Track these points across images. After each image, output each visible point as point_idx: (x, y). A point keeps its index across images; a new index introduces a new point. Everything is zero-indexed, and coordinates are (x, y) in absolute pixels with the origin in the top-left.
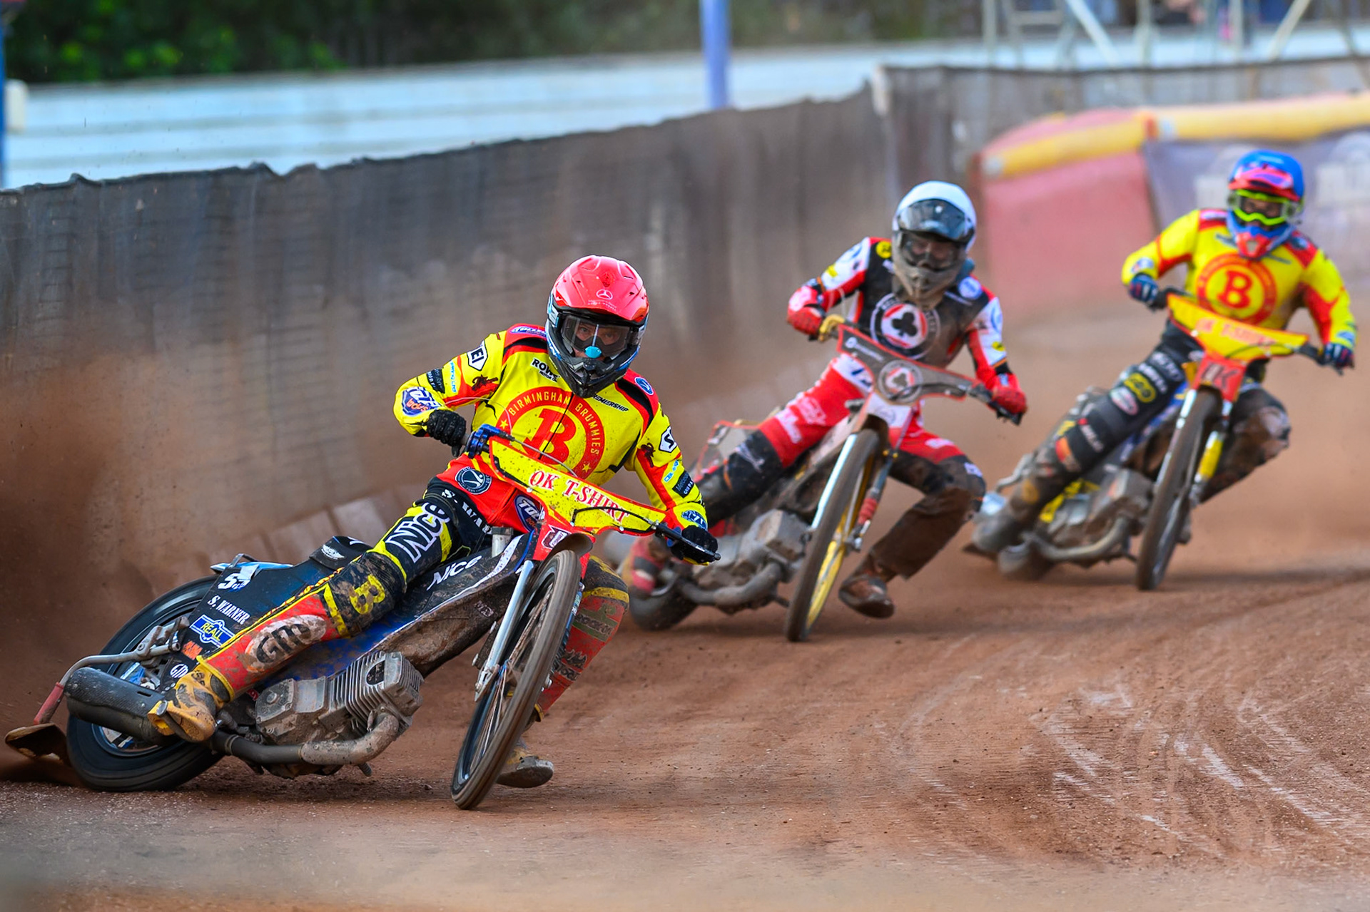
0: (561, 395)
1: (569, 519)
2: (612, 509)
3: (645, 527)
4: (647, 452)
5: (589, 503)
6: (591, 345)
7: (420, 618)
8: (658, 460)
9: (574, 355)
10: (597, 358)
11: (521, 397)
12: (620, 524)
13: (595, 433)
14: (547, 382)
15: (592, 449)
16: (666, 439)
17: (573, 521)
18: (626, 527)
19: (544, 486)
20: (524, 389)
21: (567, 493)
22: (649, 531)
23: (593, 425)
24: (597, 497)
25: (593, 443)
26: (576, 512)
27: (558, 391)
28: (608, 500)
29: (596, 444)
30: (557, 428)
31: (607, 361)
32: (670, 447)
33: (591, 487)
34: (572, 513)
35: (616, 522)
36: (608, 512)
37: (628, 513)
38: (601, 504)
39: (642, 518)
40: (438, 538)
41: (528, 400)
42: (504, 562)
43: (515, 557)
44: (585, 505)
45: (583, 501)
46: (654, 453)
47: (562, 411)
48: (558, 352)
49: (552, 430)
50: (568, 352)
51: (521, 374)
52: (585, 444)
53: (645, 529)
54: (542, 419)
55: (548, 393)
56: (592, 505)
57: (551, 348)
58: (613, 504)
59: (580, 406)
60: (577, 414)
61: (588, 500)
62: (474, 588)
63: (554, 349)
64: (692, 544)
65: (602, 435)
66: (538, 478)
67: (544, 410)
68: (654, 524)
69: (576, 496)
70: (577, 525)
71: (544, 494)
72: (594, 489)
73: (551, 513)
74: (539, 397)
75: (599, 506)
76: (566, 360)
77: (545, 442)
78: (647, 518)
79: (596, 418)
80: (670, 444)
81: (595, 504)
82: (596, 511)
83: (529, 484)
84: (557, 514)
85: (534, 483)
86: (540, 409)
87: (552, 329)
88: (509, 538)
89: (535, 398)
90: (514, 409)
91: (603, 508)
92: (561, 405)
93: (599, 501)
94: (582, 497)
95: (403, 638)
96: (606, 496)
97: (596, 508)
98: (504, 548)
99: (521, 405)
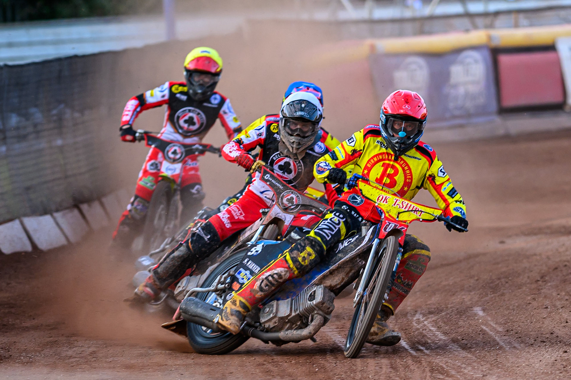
0: (390, 156)
1: (395, 217)
2: (416, 211)
3: (432, 218)
4: (432, 178)
5: (405, 209)
6: (401, 131)
7: (332, 268)
8: (438, 181)
9: (393, 136)
10: (404, 137)
11: (372, 158)
12: (420, 217)
13: (408, 172)
14: (384, 150)
15: (407, 180)
16: (441, 171)
17: (398, 217)
18: (423, 218)
19: (384, 202)
20: (373, 154)
21: (394, 205)
22: (434, 220)
23: (406, 168)
24: (409, 206)
25: (408, 177)
26: (399, 213)
27: (388, 154)
28: (414, 207)
29: (409, 177)
30: (390, 171)
31: (409, 138)
32: (443, 175)
33: (406, 201)
34: (397, 214)
35: (418, 217)
36: (414, 212)
37: (424, 212)
38: (411, 209)
39: (430, 214)
40: (339, 228)
41: (375, 159)
42: (367, 239)
43: (372, 237)
44: (403, 210)
45: (402, 208)
46: (436, 178)
47: (392, 163)
48: (386, 135)
49: (388, 172)
50: (391, 135)
51: (372, 147)
52: (404, 177)
53: (432, 219)
54: (383, 168)
55: (384, 155)
56: (407, 209)
57: (383, 133)
58: (416, 208)
59: (400, 159)
60: (399, 164)
61: (404, 207)
62: (354, 253)
63: (384, 134)
64: (455, 225)
65: (411, 173)
66: (380, 198)
67: (384, 163)
68: (436, 216)
69: (399, 206)
70: (399, 220)
71: (384, 206)
72: (407, 202)
73: (387, 215)
74: (381, 157)
75: (409, 210)
76: (390, 139)
77: (385, 178)
78: (433, 213)
79: (407, 165)
80: (443, 174)
81: (408, 209)
82: (408, 213)
83: (377, 201)
84: (390, 215)
85: (379, 201)
86: (381, 163)
87: (382, 125)
88: (369, 227)
89: (378, 159)
90: (370, 164)
91: (412, 211)
92: (390, 160)
93: (410, 207)
94: (401, 206)
95: (325, 277)
96: (413, 205)
97: (408, 211)
98: (367, 232)
99: (373, 162)
